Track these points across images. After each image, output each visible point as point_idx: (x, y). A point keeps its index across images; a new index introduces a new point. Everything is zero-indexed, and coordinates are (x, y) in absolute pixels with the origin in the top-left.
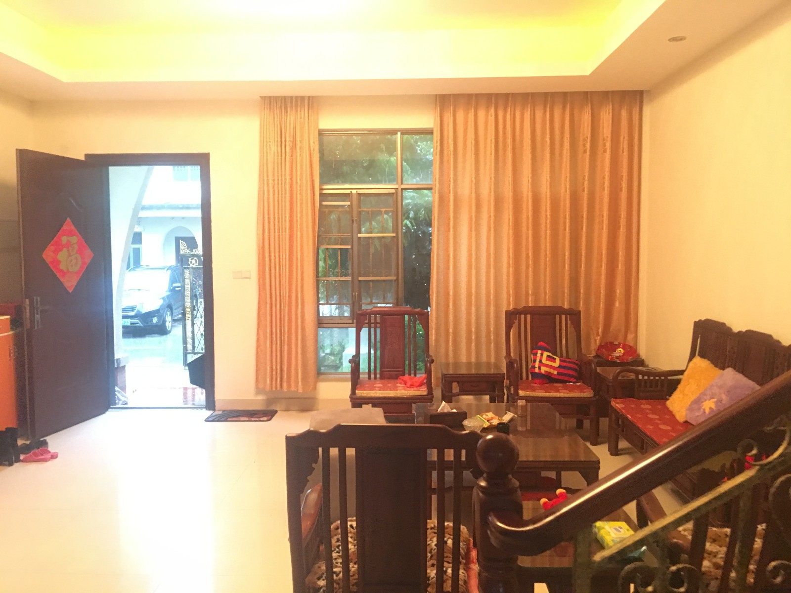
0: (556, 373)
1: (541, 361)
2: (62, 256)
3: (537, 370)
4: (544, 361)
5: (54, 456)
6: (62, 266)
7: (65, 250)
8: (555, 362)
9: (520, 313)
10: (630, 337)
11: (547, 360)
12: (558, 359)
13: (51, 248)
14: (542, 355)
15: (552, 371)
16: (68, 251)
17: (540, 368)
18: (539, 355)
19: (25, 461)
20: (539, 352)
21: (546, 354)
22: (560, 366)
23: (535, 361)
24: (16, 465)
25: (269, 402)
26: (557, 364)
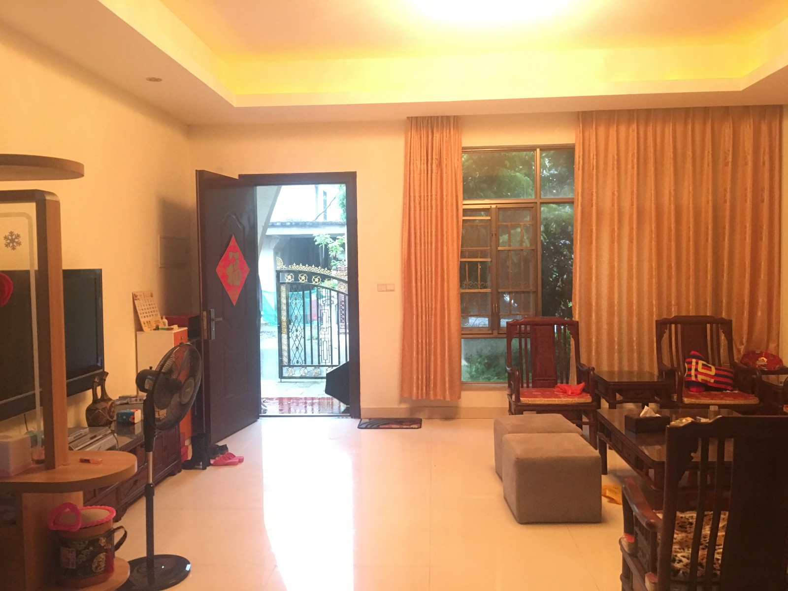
0: (712, 381)
1: (696, 370)
2: (229, 270)
3: (693, 378)
4: (700, 369)
5: (241, 460)
6: (229, 281)
8: (711, 370)
9: (671, 323)
10: (772, 346)
11: (702, 368)
12: (713, 368)
13: (221, 263)
14: (697, 363)
15: (708, 379)
16: (233, 266)
17: (696, 376)
18: (694, 364)
19: (215, 465)
20: (694, 361)
21: (701, 362)
22: (716, 375)
23: (690, 369)
24: (209, 468)
25: (412, 410)
26: (713, 372)
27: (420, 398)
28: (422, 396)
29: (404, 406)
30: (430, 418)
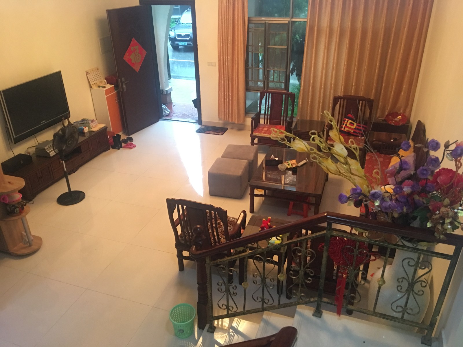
0: (352, 131)
1: (346, 125)
2: (132, 57)
3: (343, 129)
4: (348, 125)
5: (135, 146)
6: (133, 61)
7: (133, 53)
8: (353, 126)
9: (341, 99)
11: (349, 124)
12: (355, 124)
13: (127, 54)
14: (347, 121)
15: (350, 130)
16: (135, 53)
17: (344, 128)
18: (346, 121)
19: (125, 147)
20: (347, 120)
21: (350, 121)
22: (355, 128)
23: (343, 124)
24: (121, 149)
25: (225, 124)
26: (354, 127)
27: (226, 120)
28: (227, 119)
29: (221, 122)
30: (232, 129)
